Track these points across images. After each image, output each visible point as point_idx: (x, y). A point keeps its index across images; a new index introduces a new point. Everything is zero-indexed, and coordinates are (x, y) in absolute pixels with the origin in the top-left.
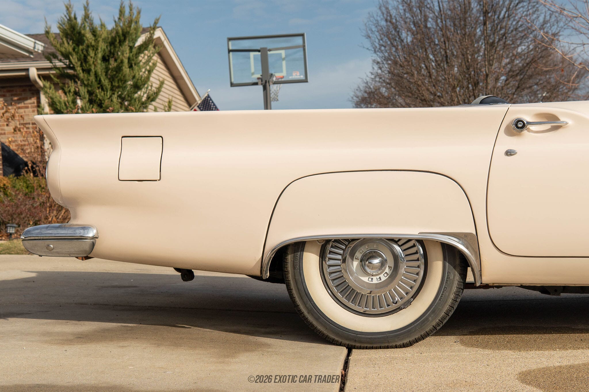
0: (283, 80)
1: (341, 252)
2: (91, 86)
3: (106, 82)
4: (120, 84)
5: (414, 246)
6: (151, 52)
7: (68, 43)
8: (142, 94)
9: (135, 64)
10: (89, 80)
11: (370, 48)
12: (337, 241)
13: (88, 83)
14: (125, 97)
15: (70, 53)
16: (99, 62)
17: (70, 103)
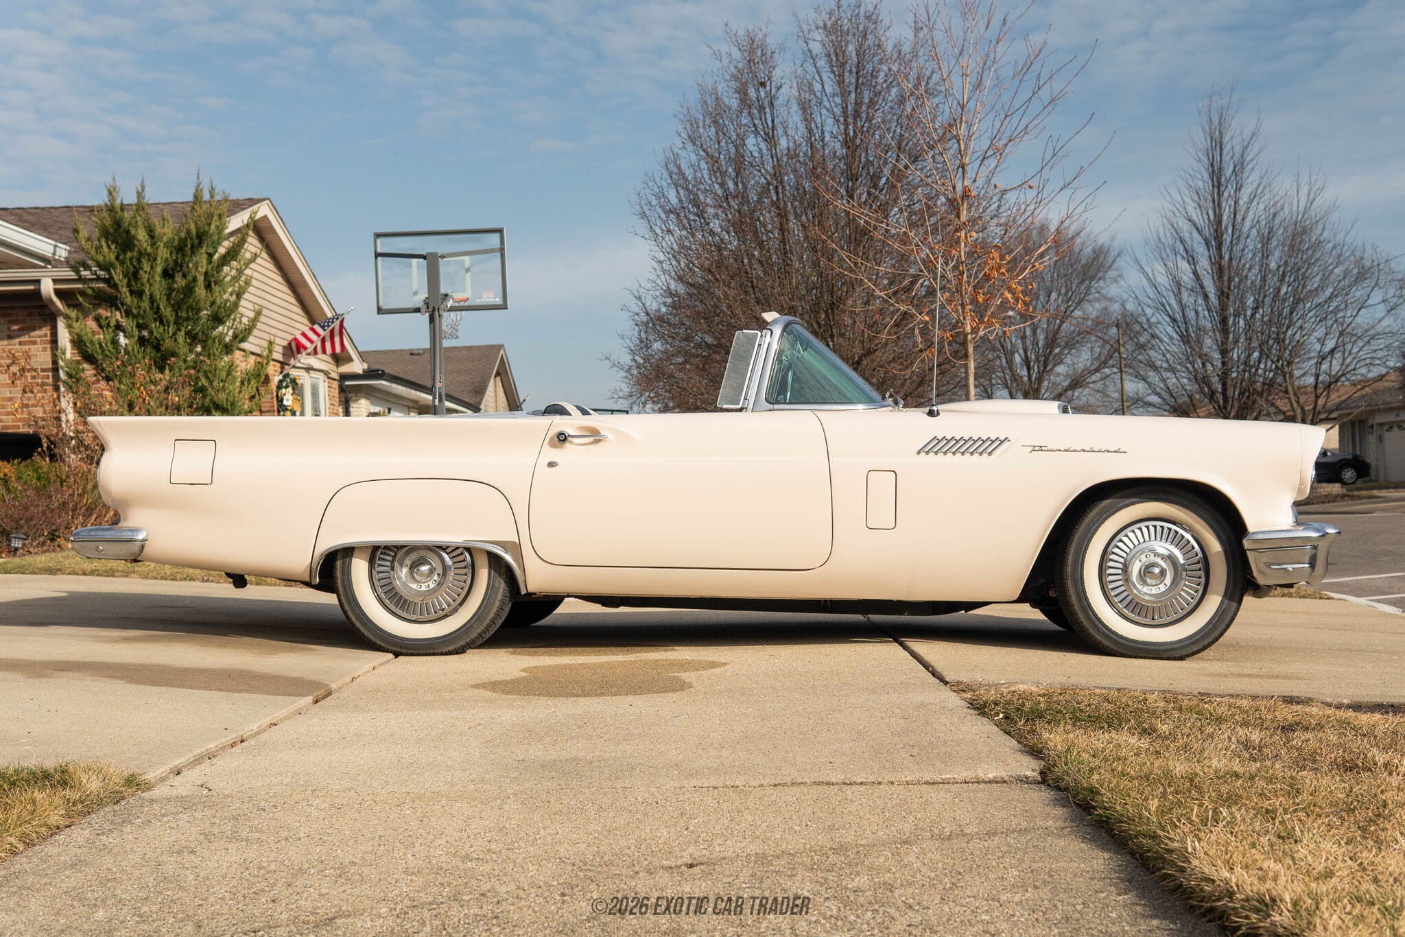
0: (467, 304)
1: (390, 558)
2: (143, 318)
3: (167, 312)
4: (190, 314)
5: (462, 554)
6: (242, 262)
7: (109, 247)
8: (225, 331)
9: (216, 284)
10: (140, 307)
11: (647, 236)
12: (386, 547)
13: (139, 313)
14: (197, 334)
15: (112, 265)
16: (158, 279)
17: (109, 344)
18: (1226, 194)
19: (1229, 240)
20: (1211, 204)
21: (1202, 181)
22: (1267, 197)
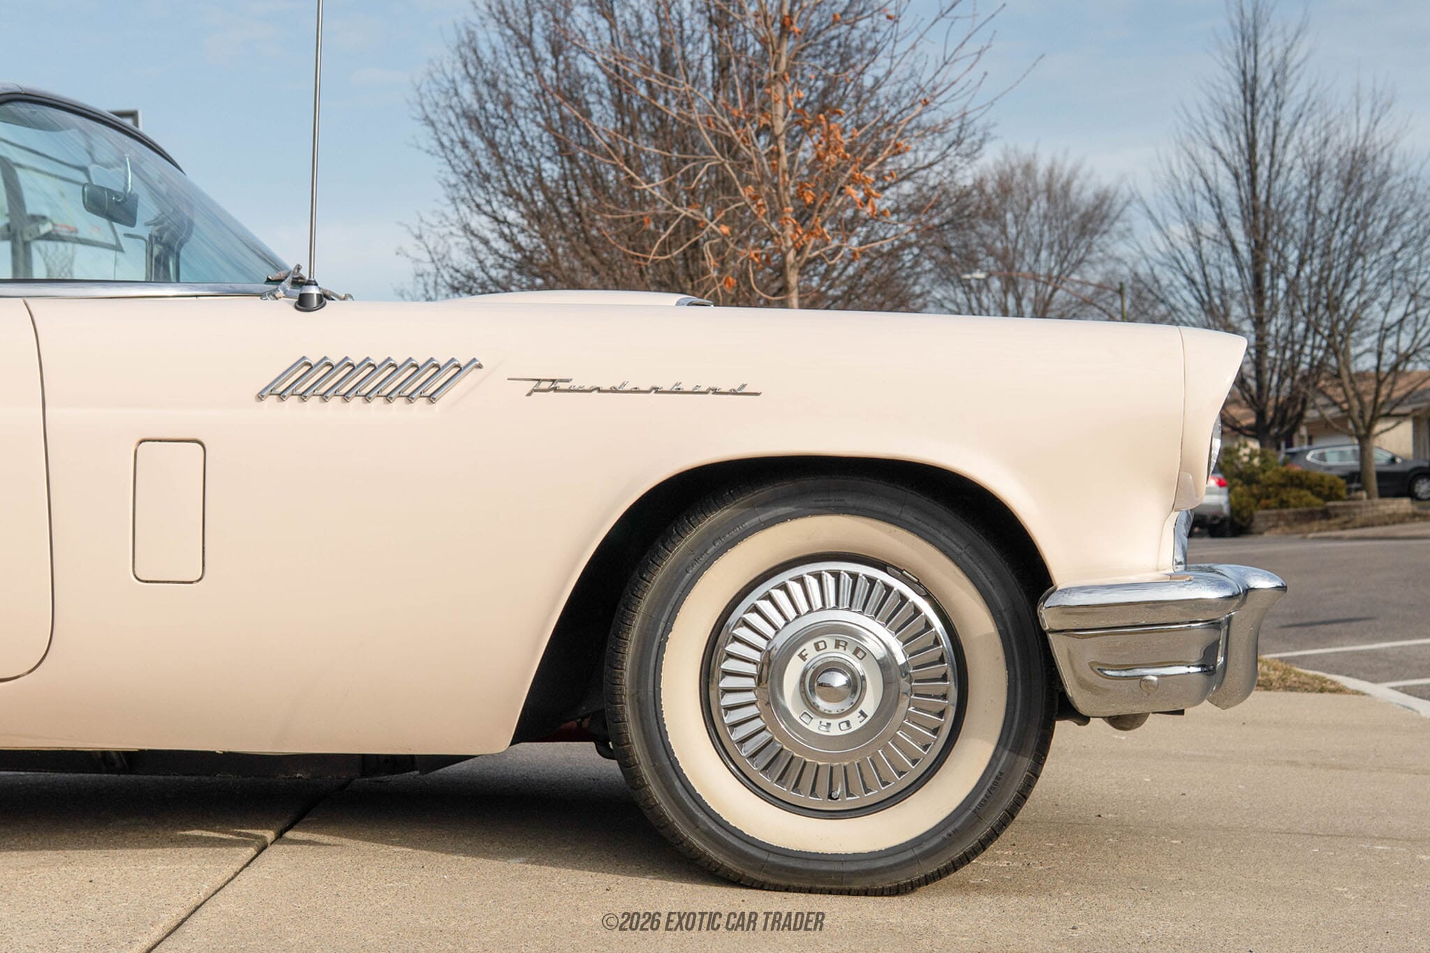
18: (1262, 113)
19: (1266, 174)
20: (1243, 126)
21: (1232, 96)
22: (1317, 117)
